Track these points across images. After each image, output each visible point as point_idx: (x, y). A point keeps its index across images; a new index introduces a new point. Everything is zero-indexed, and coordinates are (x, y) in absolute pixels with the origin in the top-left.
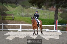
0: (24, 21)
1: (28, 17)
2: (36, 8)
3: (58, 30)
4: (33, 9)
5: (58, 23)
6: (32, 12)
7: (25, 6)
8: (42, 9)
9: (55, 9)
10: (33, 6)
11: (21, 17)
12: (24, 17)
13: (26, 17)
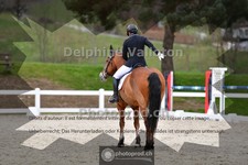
0: (49, 79)
1: (63, 64)
3: (174, 110)
5: (175, 85)
6: (79, 42)
7: (50, 22)
8: (116, 33)
9: (162, 33)
11: (39, 64)
12: (50, 64)
13: (56, 65)
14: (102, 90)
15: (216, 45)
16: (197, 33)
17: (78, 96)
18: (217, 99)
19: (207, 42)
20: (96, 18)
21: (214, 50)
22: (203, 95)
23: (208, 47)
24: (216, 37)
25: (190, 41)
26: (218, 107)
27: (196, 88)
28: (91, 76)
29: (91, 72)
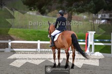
0: (15, 35)
1: (22, 29)
2: (35, 14)
4: (30, 15)
6: (29, 19)
10: (31, 10)
12: (15, 29)
13: (18, 29)
14: (39, 41)
15: (91, 21)
16: (82, 16)
17: (28, 44)
18: (91, 45)
19: (87, 20)
20: (37, 9)
21: (90, 23)
22: (85, 43)
23: (87, 22)
24: (91, 18)
25: (79, 19)
26: (91, 49)
27: (82, 40)
28: (34, 34)
29: (34, 33)
